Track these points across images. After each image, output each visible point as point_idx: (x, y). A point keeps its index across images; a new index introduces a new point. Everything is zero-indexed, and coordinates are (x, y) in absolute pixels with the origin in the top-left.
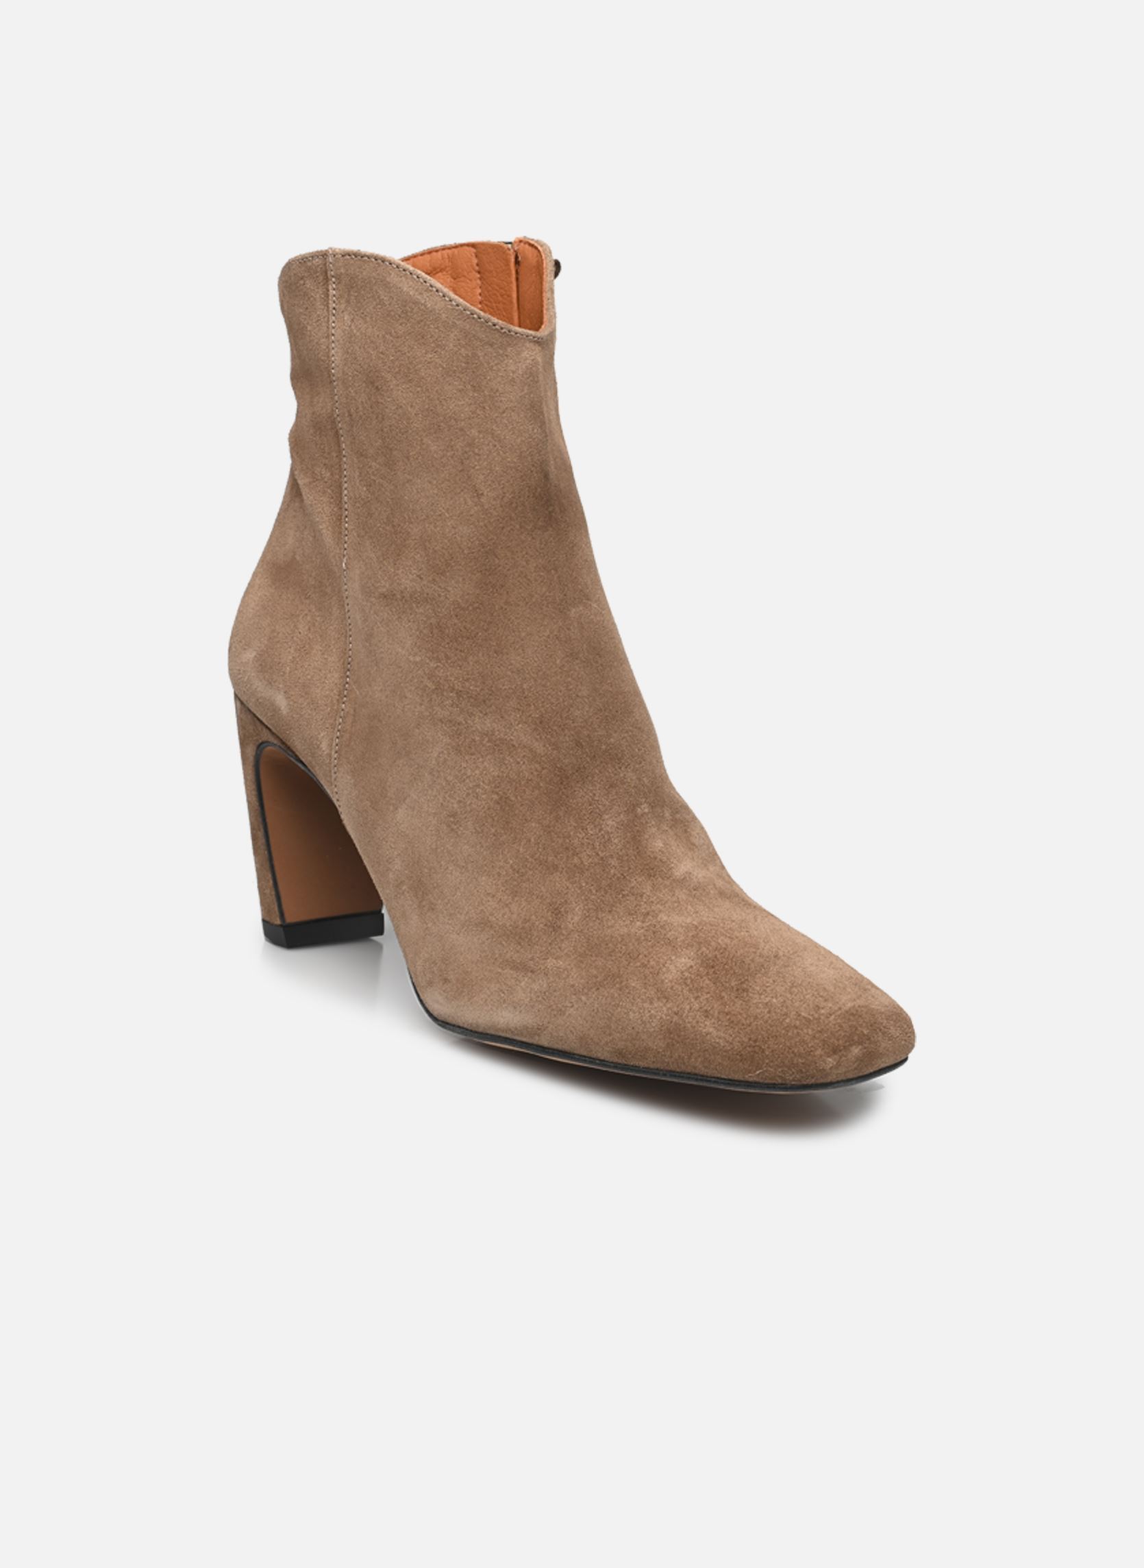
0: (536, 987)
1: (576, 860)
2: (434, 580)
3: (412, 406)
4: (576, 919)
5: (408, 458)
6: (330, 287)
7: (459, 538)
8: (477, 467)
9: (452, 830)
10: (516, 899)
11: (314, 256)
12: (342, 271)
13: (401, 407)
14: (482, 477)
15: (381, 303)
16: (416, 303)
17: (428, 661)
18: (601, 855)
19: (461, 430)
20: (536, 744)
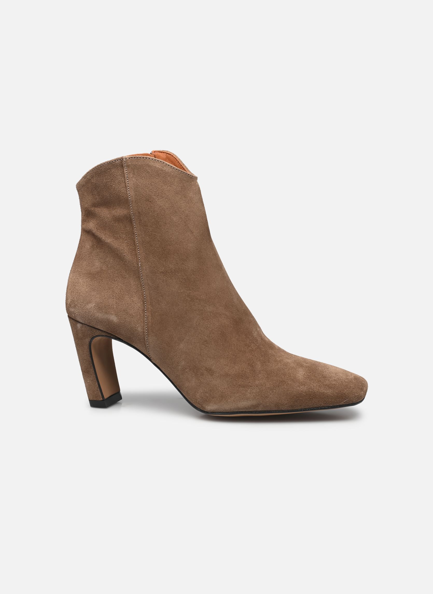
0: (254, 391)
1: (250, 348)
2: (183, 263)
3: (165, 206)
4: (259, 366)
5: (166, 224)
6: (124, 170)
7: (189, 248)
8: (190, 223)
9: (206, 346)
10: (236, 364)
11: (117, 159)
12: (130, 163)
13: (161, 207)
14: (192, 226)
15: (148, 172)
16: (162, 170)
17: (186, 291)
18: (257, 345)
19: (183, 211)
20: (226, 313)
